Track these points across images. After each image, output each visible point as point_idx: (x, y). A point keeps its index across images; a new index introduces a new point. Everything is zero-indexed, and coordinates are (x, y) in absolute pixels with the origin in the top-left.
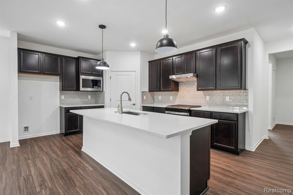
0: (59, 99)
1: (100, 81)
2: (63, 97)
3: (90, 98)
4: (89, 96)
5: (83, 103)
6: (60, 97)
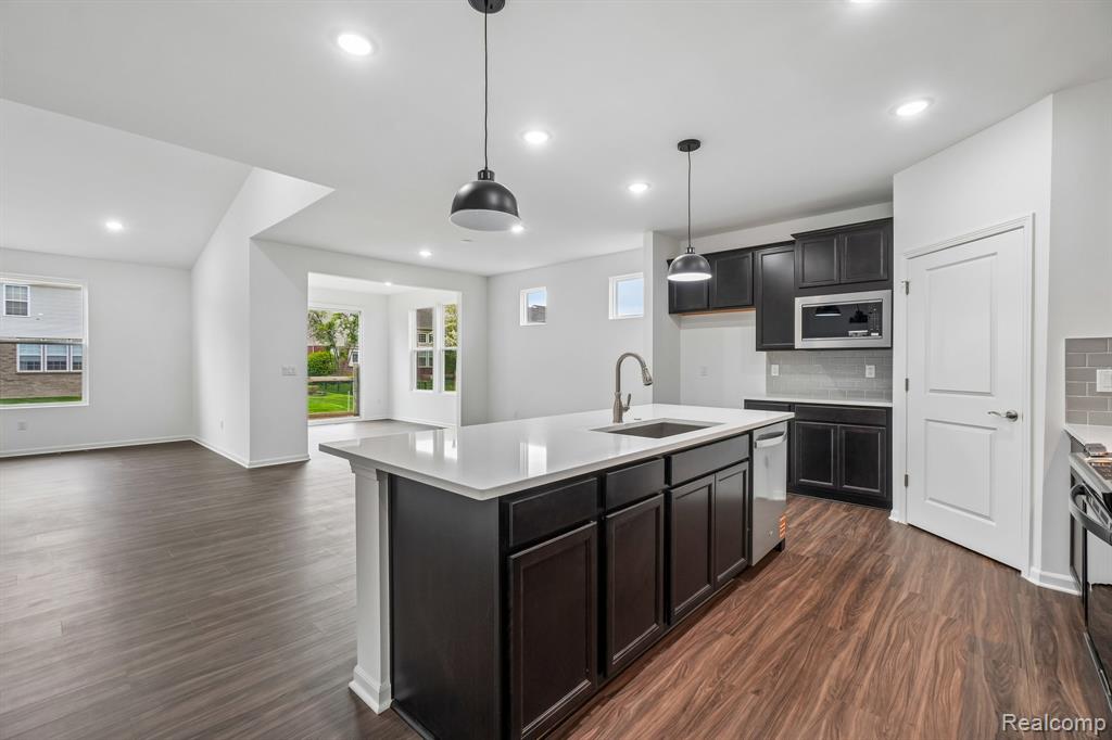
0: (763, 376)
1: (879, 306)
2: (775, 368)
3: (873, 376)
4: (867, 367)
5: (843, 394)
6: (769, 371)
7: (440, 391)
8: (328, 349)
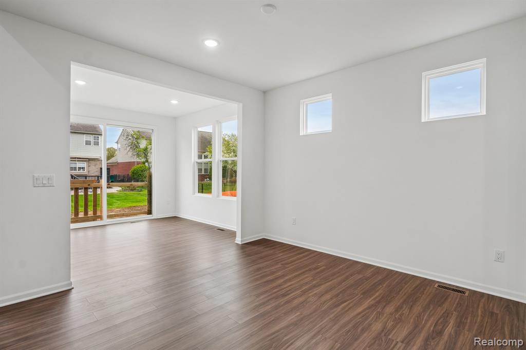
7: (218, 196)
8: (144, 163)
